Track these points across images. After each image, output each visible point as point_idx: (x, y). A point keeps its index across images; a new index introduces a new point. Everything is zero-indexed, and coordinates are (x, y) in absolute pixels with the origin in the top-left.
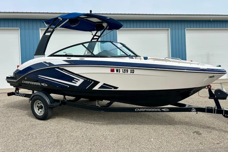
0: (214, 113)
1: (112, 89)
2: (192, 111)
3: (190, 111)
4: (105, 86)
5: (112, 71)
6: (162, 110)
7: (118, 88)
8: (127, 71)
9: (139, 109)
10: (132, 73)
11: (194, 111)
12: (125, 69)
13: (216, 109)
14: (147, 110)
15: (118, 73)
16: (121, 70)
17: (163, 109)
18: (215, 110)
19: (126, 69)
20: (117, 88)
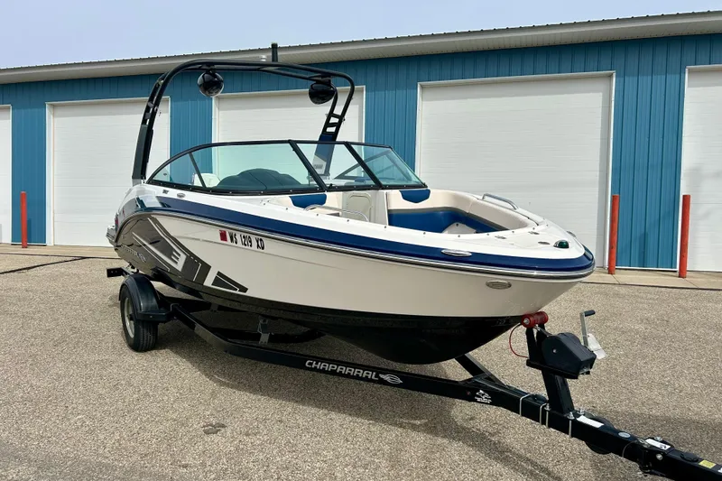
0: (544, 423)
1: (237, 292)
2: (476, 401)
3: (471, 399)
4: (221, 279)
5: (223, 237)
6: (381, 376)
7: (247, 289)
8: (250, 242)
9: (317, 364)
10: (261, 250)
11: (484, 400)
12: (246, 234)
13: (548, 408)
14: (338, 371)
15: (234, 244)
16: (238, 237)
17: (385, 374)
18: (544, 411)
19: (248, 235)
20: (244, 290)
